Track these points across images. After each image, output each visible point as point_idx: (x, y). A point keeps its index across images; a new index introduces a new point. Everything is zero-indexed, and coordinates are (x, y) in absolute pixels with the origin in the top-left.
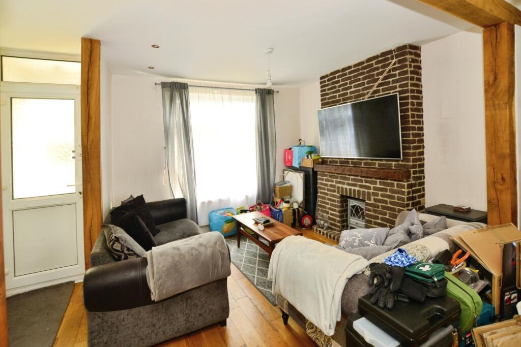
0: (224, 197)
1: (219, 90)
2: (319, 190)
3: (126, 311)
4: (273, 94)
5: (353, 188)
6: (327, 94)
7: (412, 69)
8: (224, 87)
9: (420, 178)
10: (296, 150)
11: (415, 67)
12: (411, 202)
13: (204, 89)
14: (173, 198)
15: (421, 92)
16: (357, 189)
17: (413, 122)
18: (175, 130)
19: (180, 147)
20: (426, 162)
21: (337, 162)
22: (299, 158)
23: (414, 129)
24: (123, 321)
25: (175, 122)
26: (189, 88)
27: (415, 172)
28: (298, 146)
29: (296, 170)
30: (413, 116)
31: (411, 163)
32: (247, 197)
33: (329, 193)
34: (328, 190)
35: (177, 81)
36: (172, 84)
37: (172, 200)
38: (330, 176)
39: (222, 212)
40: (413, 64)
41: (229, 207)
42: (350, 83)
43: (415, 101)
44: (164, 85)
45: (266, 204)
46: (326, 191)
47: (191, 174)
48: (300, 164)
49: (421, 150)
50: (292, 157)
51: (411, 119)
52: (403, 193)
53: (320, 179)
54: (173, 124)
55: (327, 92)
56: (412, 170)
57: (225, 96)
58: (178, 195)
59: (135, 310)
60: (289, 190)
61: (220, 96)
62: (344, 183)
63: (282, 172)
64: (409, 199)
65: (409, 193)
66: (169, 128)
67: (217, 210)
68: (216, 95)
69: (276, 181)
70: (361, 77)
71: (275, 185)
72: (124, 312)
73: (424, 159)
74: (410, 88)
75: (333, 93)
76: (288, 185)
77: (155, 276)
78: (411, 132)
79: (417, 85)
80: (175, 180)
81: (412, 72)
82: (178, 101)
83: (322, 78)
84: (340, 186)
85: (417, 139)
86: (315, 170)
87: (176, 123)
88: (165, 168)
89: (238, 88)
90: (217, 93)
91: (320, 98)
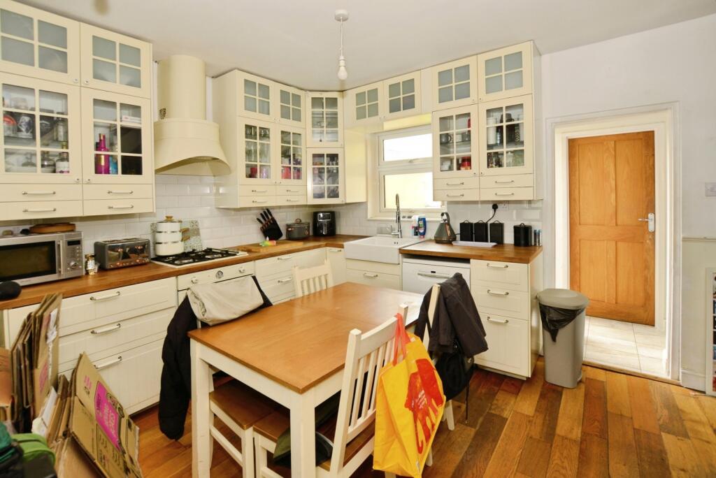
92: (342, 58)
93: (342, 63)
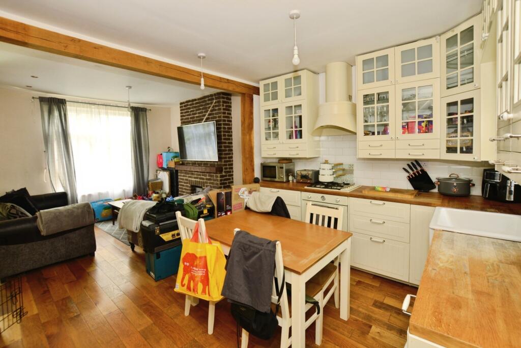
0: (103, 191)
1: (96, 105)
2: (179, 183)
3: (24, 245)
4: (146, 111)
5: (197, 180)
6: (184, 116)
7: (225, 107)
8: (101, 103)
9: (230, 172)
10: (164, 155)
11: (226, 106)
12: (223, 186)
13: (81, 104)
14: (54, 192)
15: (231, 121)
16: (198, 180)
17: (224, 139)
18: (55, 137)
19: (60, 151)
20: (234, 163)
21: (190, 164)
22: (167, 160)
23: (225, 143)
24: (22, 251)
25: (54, 131)
26: (67, 103)
27: (226, 169)
28: (167, 152)
29: (164, 170)
30: (225, 135)
31: (223, 163)
32: (124, 191)
33: (185, 184)
34: (184, 183)
35: (55, 97)
36: (50, 99)
37: (54, 193)
38: (185, 173)
39: (102, 202)
40: (225, 105)
41: (108, 198)
42: (196, 111)
43: (226, 127)
44: (42, 100)
45: (141, 195)
46: (183, 184)
47: (71, 173)
48: (167, 165)
49: (231, 156)
50: (162, 160)
51: (223, 137)
52: (218, 180)
53: (181, 176)
54: (52, 132)
55: (184, 114)
56: (224, 167)
57: (102, 110)
58: (59, 189)
59: (29, 245)
60: (161, 185)
61: (97, 110)
62: (192, 177)
63: (155, 171)
64: (221, 184)
65: (221, 180)
66: (49, 135)
67: (97, 202)
68: (93, 110)
69: (150, 179)
70: (201, 108)
71: (148, 182)
72: (22, 246)
73: (232, 161)
74: (222, 118)
75: (187, 115)
76: (159, 181)
77: (44, 223)
78: (223, 145)
79: (228, 117)
80: (55, 177)
81: (224, 109)
82: (56, 113)
83: (181, 104)
84: (190, 179)
85: (227, 149)
86: (176, 169)
87: (56, 132)
88: (46, 168)
89: (114, 105)
90: (95, 108)
91: (180, 118)
92: (296, 48)
93: (296, 52)
